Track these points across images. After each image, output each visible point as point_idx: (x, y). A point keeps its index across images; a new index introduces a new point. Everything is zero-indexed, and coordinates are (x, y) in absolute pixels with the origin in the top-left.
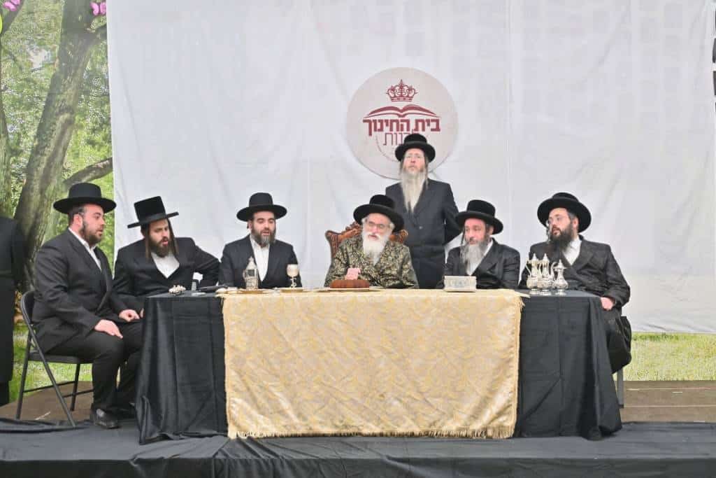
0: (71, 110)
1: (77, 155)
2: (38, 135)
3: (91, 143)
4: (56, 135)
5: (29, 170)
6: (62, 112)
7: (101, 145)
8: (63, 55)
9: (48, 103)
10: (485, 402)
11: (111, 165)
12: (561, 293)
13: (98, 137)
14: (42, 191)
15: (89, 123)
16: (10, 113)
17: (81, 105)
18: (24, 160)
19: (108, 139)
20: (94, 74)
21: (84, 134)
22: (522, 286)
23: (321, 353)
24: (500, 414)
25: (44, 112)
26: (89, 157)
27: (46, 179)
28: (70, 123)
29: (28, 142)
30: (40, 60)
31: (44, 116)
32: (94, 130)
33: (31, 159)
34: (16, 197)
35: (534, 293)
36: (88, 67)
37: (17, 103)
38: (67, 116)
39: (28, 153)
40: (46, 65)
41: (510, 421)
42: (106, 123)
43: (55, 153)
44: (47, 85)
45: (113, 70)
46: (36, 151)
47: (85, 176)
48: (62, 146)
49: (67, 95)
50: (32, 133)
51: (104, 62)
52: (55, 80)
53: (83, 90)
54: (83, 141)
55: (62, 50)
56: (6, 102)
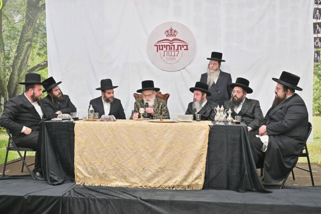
0: (30, 40)
1: (33, 60)
2: (17, 51)
3: (39, 54)
4: (24, 51)
5: (13, 66)
6: (27, 41)
7: (43, 56)
8: (27, 17)
9: (21, 37)
10: (190, 173)
11: (47, 64)
12: (230, 124)
13: (42, 52)
14: (19, 75)
15: (38, 46)
16: (5, 41)
17: (35, 38)
18: (11, 61)
19: (46, 53)
20: (41, 25)
21: (36, 51)
24: (196, 179)
25: (19, 41)
26: (38, 61)
27: (20, 70)
28: (30, 46)
29: (13, 54)
30: (18, 19)
31: (19, 43)
32: (40, 49)
33: (14, 62)
34: (8, 77)
35: (217, 123)
36: (38, 22)
37: (8, 37)
38: (29, 43)
39: (13, 59)
40: (20, 21)
41: (201, 182)
42: (45, 46)
43: (24, 58)
44: (21, 29)
45: (48, 23)
46: (16, 58)
47: (36, 69)
48: (27, 56)
49: (29, 34)
50: (15, 50)
51: (44, 20)
52: (24, 27)
53: (36, 32)
54: (35, 54)
55: (27, 14)
56: (4, 37)
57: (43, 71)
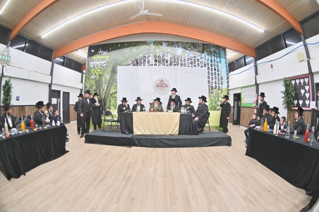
0: (112, 84)
1: (112, 91)
2: (107, 88)
3: (114, 89)
4: (109, 87)
5: (105, 93)
6: (110, 84)
8: (111, 76)
10: (174, 130)
11: (117, 92)
12: (186, 113)
13: (115, 88)
14: (107, 96)
15: (114, 86)
16: (103, 84)
17: (113, 83)
18: (105, 91)
19: (117, 88)
20: (115, 78)
21: (113, 87)
22: (180, 112)
23: (148, 122)
24: (176, 131)
26: (114, 91)
27: (108, 94)
28: (111, 86)
30: (108, 77)
31: (108, 85)
32: (115, 87)
33: (106, 91)
34: (103, 97)
35: (182, 113)
41: (177, 133)
42: (116, 86)
44: (108, 80)
45: (118, 78)
46: (106, 90)
48: (110, 89)
49: (111, 81)
50: (106, 87)
51: (117, 76)
52: (110, 79)
53: (113, 81)
54: (113, 88)
55: (111, 75)
56: (103, 83)
57: (116, 94)
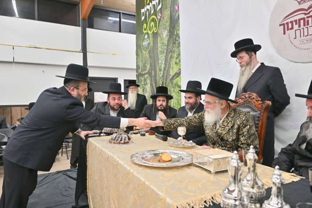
0: (171, 51)
1: (173, 69)
2: (165, 63)
4: (168, 62)
5: (163, 76)
6: (169, 53)
7: (178, 64)
8: (170, 31)
9: (167, 50)
13: (177, 61)
14: (166, 82)
15: (175, 55)
16: (159, 56)
17: (174, 49)
18: (162, 72)
19: (180, 61)
20: (177, 35)
21: (174, 60)
25: (166, 54)
28: (171, 57)
29: (163, 66)
30: (165, 35)
32: (177, 58)
36: (175, 33)
39: (163, 70)
42: (179, 55)
43: (168, 69)
44: (166, 43)
45: (181, 32)
46: (165, 69)
47: (174, 77)
48: (170, 66)
49: (171, 46)
51: (179, 29)
52: (168, 41)
53: (174, 43)
54: (174, 63)
55: (170, 29)
56: (159, 52)
57: (178, 78)
